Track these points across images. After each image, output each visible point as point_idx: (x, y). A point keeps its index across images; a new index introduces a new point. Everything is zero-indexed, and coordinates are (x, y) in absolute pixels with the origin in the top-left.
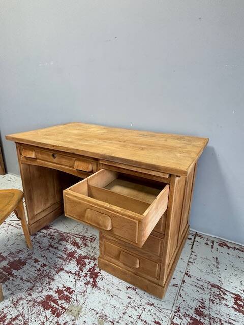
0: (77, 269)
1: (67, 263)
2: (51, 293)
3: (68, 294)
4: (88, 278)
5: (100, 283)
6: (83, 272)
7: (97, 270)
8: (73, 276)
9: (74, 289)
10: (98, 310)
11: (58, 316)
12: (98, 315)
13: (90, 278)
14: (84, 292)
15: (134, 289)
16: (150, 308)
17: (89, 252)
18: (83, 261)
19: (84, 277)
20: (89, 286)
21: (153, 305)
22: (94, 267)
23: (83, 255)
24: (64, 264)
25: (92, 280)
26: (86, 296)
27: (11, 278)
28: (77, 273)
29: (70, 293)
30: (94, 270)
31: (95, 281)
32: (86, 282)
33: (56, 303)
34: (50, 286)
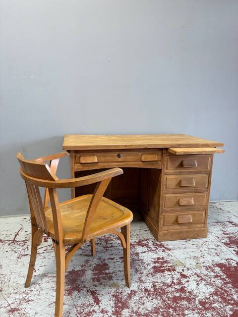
0: (146, 248)
1: (135, 249)
2: (153, 265)
4: (159, 248)
5: (169, 247)
7: (158, 243)
8: (150, 252)
9: (162, 257)
10: (188, 257)
11: (174, 270)
12: (192, 258)
13: (161, 248)
14: (169, 255)
15: (189, 240)
16: (207, 243)
18: (142, 244)
20: (167, 251)
21: (206, 241)
22: (154, 243)
24: (133, 250)
25: (163, 248)
26: (173, 256)
27: (113, 275)
28: (149, 250)
29: (163, 259)
30: (156, 244)
31: (166, 248)
32: (161, 251)
33: (163, 267)
34: (146, 263)
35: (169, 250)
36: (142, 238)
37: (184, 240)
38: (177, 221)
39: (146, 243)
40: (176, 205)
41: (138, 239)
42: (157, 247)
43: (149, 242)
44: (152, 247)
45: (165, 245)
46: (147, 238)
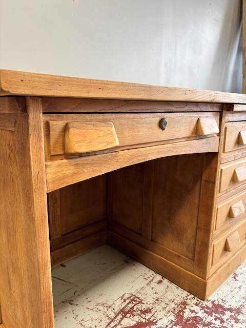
35: (238, 311)
36: (173, 305)
38: (226, 248)
39: (193, 315)
40: (226, 220)
41: (169, 312)
42: (217, 315)
43: (192, 309)
44: (210, 319)
45: (221, 303)
46: (179, 300)
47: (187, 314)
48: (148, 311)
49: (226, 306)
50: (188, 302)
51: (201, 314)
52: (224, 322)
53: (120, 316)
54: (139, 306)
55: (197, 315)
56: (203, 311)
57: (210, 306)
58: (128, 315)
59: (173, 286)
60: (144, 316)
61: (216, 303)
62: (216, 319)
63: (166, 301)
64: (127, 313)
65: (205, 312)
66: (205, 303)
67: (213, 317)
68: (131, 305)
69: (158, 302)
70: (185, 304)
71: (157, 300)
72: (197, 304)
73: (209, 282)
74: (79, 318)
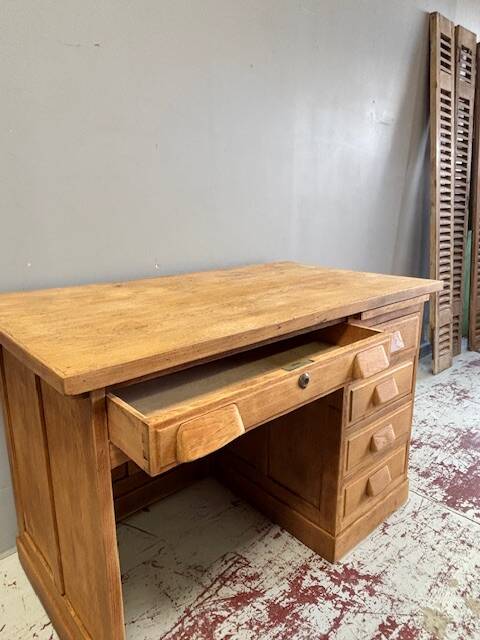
0: (329, 604)
1: (305, 625)
3: (397, 630)
4: (356, 588)
5: (372, 569)
6: (340, 594)
7: (338, 569)
8: (347, 615)
9: (384, 618)
10: (430, 582)
12: (440, 584)
13: (356, 583)
14: (393, 601)
15: (386, 525)
16: (420, 517)
17: (281, 575)
18: (306, 591)
19: (352, 593)
20: (377, 588)
21: (416, 514)
22: (329, 574)
23: (286, 587)
24: (305, 633)
25: (363, 583)
26: (402, 598)
28: (341, 606)
29: (394, 625)
30: (336, 573)
31: (367, 578)
32: (366, 594)
35: (377, 579)
36: (290, 570)
37: (378, 531)
38: (367, 492)
39: (314, 584)
40: (366, 454)
41: (282, 579)
42: (347, 585)
43: (314, 575)
44: (336, 589)
45: (356, 567)
46: (299, 562)
47: (307, 583)
48: (256, 577)
49: (362, 572)
50: (311, 564)
51: (326, 582)
52: (354, 594)
53: (218, 584)
54: (244, 571)
55: (320, 584)
56: (329, 578)
57: (340, 571)
58: (228, 583)
59: (295, 542)
60: (249, 584)
61: (349, 567)
62: (343, 591)
63: (281, 563)
64: (228, 579)
65: (332, 580)
66: (334, 567)
67: (341, 586)
68: (233, 569)
69: (271, 565)
70: (306, 568)
71: (270, 562)
72: (322, 569)
73: (340, 540)
74: (164, 586)
